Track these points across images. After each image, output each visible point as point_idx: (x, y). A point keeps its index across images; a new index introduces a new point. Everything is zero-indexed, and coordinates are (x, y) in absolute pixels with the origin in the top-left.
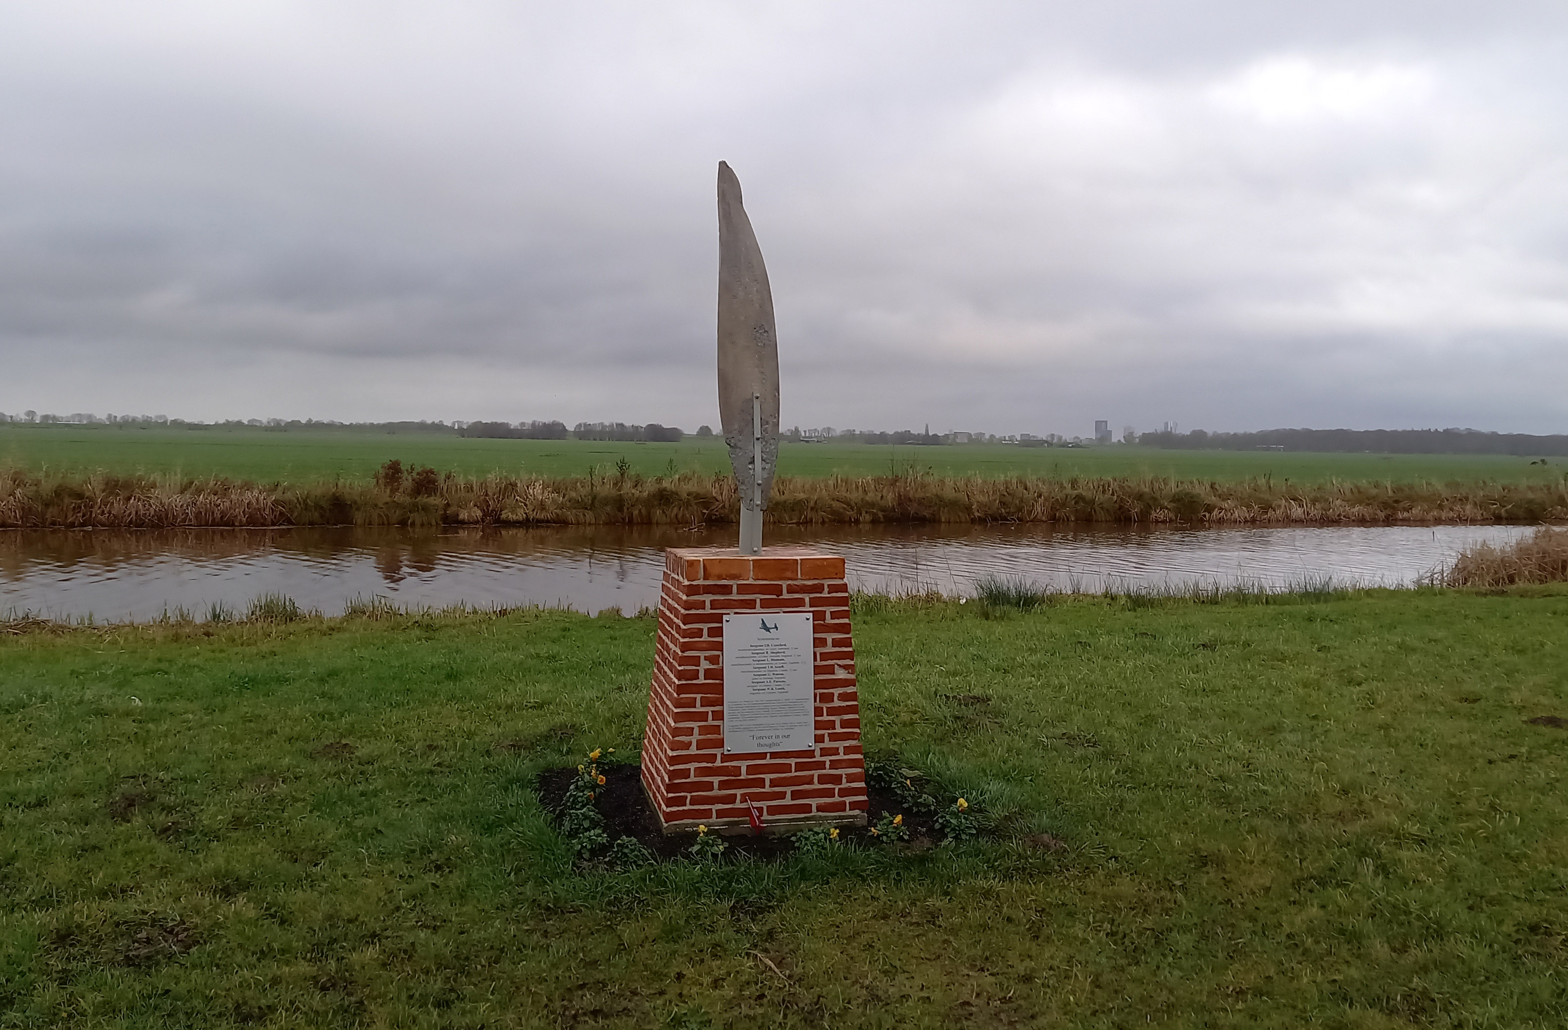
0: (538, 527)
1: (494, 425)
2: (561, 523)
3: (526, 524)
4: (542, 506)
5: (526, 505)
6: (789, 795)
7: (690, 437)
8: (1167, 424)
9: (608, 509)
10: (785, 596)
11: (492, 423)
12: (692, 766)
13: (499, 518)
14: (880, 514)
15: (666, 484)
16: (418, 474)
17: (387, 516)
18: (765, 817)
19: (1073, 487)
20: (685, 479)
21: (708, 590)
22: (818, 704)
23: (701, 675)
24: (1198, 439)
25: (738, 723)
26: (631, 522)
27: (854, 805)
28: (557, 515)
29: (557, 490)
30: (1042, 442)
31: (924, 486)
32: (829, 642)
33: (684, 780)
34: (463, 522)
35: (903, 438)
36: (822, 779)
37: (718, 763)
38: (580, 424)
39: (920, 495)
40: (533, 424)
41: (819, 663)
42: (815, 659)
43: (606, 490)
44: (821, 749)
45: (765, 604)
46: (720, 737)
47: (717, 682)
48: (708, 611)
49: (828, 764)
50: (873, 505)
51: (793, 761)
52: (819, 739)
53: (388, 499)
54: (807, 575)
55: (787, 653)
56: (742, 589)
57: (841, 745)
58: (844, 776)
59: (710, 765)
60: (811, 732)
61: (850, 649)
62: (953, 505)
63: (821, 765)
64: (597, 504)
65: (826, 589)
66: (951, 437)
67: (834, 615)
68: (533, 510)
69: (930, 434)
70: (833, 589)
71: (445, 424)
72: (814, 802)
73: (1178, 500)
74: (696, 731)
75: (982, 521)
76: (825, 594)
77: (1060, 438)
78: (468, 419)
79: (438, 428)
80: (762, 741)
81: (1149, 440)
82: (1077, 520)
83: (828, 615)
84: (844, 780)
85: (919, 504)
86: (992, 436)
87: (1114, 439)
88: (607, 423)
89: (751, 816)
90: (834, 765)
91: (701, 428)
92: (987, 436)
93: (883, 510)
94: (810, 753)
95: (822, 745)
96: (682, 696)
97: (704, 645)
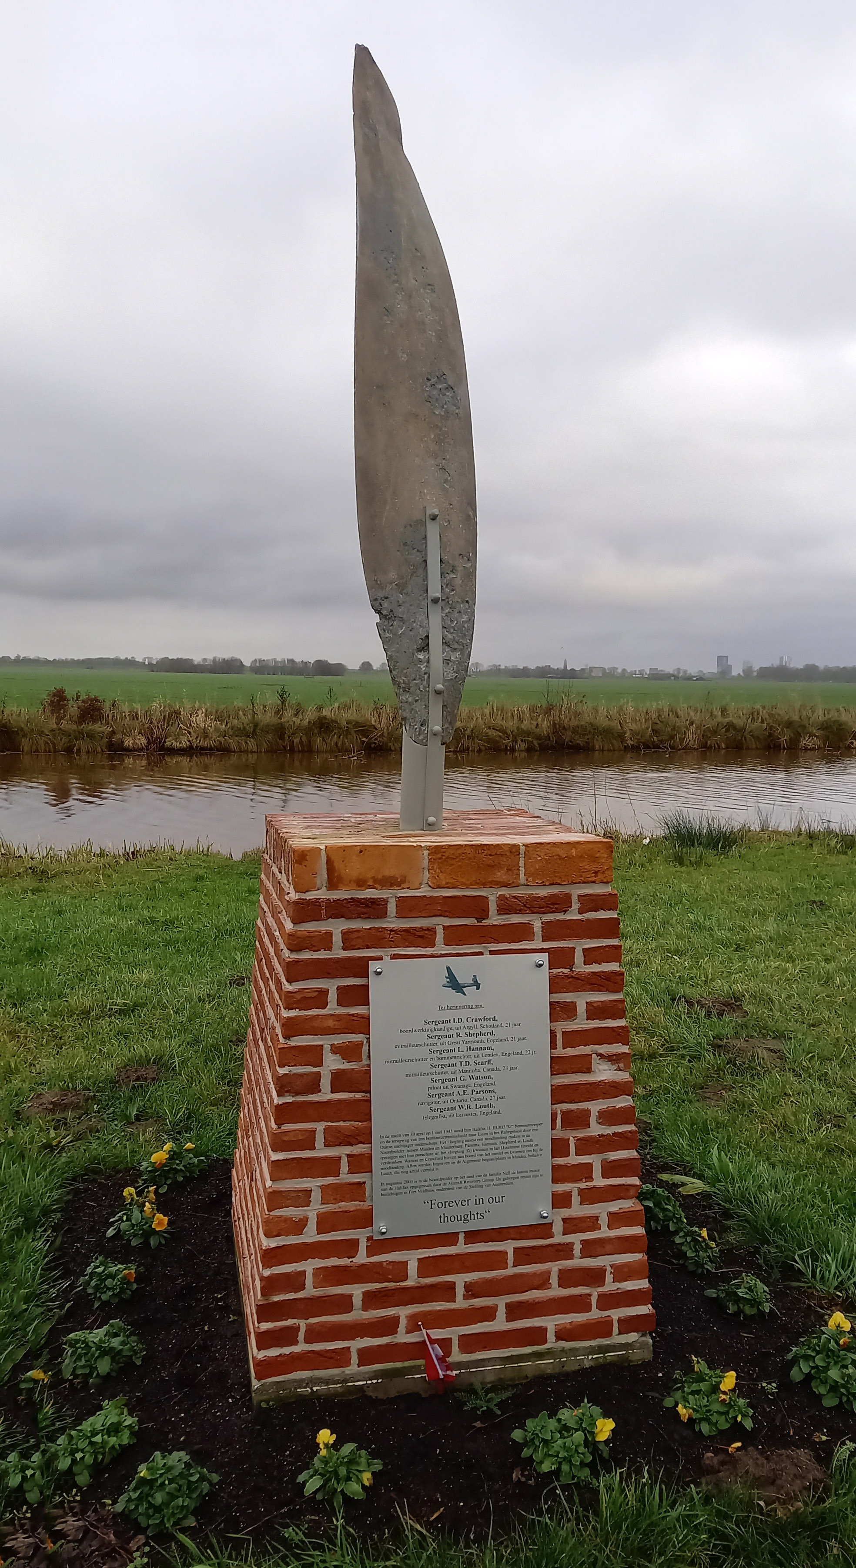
0: (201, 754)
1: (179, 661)
2: (223, 751)
3: (189, 751)
4: (205, 734)
5: (189, 733)
6: (501, 1312)
7: (354, 672)
8: (782, 659)
9: (270, 737)
10: (495, 919)
11: (178, 659)
12: (309, 1266)
13: (163, 745)
14: (536, 743)
15: (325, 712)
16: (83, 701)
17: (54, 744)
18: (456, 1356)
19: (723, 714)
20: (345, 707)
21: (337, 910)
22: (560, 1133)
23: (325, 1083)
24: (810, 673)
25: (402, 1178)
26: (292, 750)
27: (627, 1325)
28: (221, 743)
29: (219, 718)
30: (668, 676)
31: (577, 714)
32: (581, 1008)
33: (292, 1296)
34: (128, 750)
35: (544, 672)
36: (567, 1278)
37: (362, 1258)
38: (256, 660)
39: (574, 723)
40: (215, 658)
41: (560, 1052)
42: (553, 1045)
43: (267, 718)
44: (564, 1220)
45: (455, 936)
46: (365, 1205)
47: (359, 1096)
48: (338, 952)
49: (577, 1248)
50: (528, 733)
51: (509, 1247)
52: (560, 1201)
53: (55, 726)
54: (538, 875)
55: (499, 1033)
56: (407, 907)
57: (602, 1210)
58: (609, 1269)
59: (344, 1262)
60: (547, 1188)
61: (621, 1023)
62: (606, 732)
63: (564, 1251)
64: (258, 731)
65: (575, 906)
66: (588, 671)
67: (591, 956)
68: (197, 738)
69: (569, 668)
70: (591, 903)
71: (137, 660)
72: (550, 1323)
73: (827, 728)
74: (316, 1196)
75: (635, 748)
76: (573, 915)
77: (685, 672)
78: (157, 655)
79: (130, 663)
80: (448, 1211)
81: (765, 673)
82: (727, 747)
83: (579, 957)
84: (609, 1278)
85: (573, 732)
86: (624, 670)
87: (734, 673)
88: (279, 659)
89: (427, 1356)
90: (590, 1248)
91: (363, 664)
92: (620, 671)
93: (538, 738)
94: (543, 1229)
95: (565, 1213)
96: (287, 1127)
97: (330, 1023)
